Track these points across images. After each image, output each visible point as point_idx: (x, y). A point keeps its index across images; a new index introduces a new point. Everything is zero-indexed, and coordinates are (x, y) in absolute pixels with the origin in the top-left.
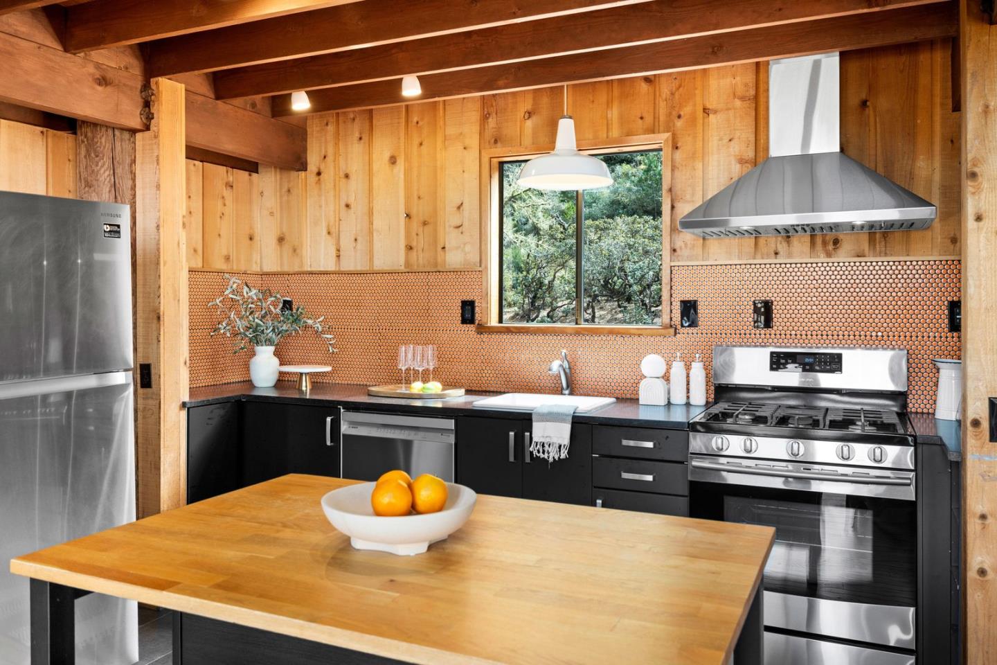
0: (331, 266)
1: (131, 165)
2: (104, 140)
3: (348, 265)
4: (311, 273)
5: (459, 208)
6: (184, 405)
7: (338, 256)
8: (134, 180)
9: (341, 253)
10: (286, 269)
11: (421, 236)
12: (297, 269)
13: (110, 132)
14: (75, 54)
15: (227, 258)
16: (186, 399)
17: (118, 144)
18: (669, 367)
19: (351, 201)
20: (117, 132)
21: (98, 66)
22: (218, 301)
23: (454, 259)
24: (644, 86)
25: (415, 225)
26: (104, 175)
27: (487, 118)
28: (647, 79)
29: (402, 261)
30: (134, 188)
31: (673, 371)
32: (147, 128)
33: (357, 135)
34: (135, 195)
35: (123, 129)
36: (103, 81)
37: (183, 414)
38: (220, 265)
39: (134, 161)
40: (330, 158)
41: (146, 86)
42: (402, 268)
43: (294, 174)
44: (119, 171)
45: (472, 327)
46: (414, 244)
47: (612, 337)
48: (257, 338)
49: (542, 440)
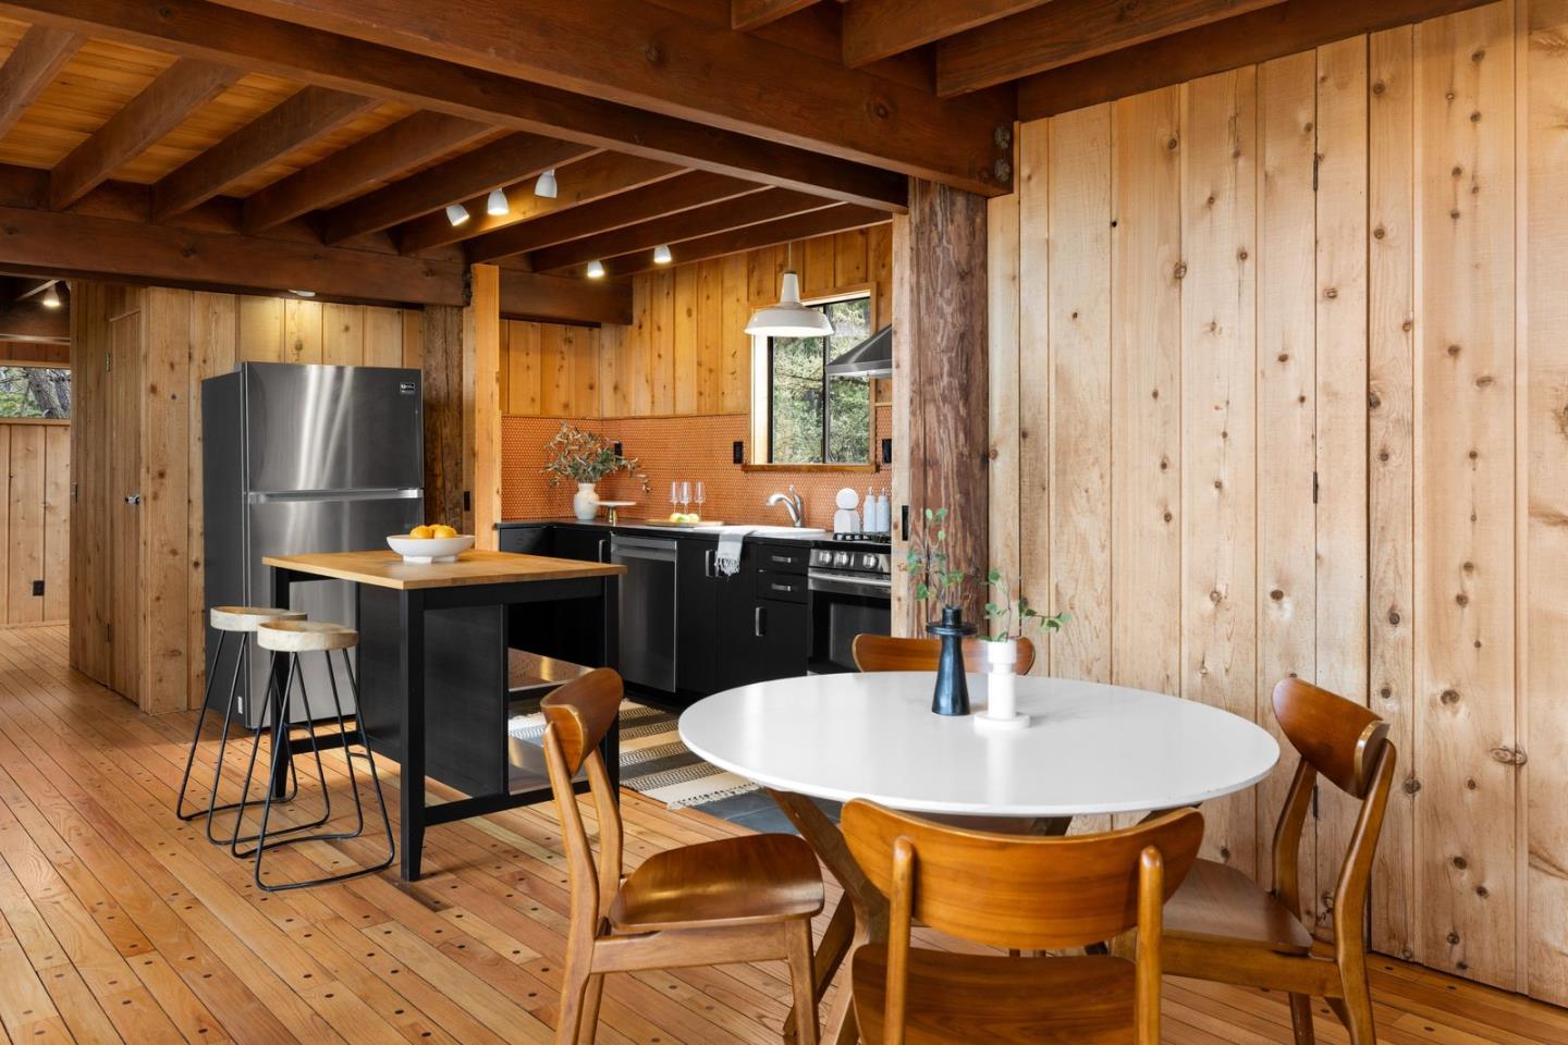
0: (647, 413)
1: (459, 334)
2: (438, 315)
3: (660, 412)
4: (634, 418)
5: (733, 356)
6: (495, 526)
7: (653, 402)
8: (461, 345)
9: (656, 400)
10: (619, 415)
11: (708, 384)
12: (626, 415)
13: (443, 309)
14: (407, 256)
15: (566, 406)
16: (499, 521)
17: (449, 319)
18: (862, 501)
19: (662, 353)
20: (448, 309)
21: (426, 262)
22: (551, 444)
23: (730, 403)
24: (860, 239)
25: (704, 373)
26: (439, 343)
27: (753, 272)
28: (862, 232)
29: (695, 407)
30: (461, 352)
31: (865, 504)
32: (468, 304)
33: (666, 291)
34: (461, 358)
35: (452, 307)
36: (431, 272)
37: (496, 534)
38: (557, 411)
39: (461, 331)
40: (648, 312)
41: (467, 271)
42: (695, 413)
43: (624, 327)
44: (449, 339)
45: (739, 466)
46: (703, 390)
47: (835, 475)
48: (579, 475)
49: (724, 557)
